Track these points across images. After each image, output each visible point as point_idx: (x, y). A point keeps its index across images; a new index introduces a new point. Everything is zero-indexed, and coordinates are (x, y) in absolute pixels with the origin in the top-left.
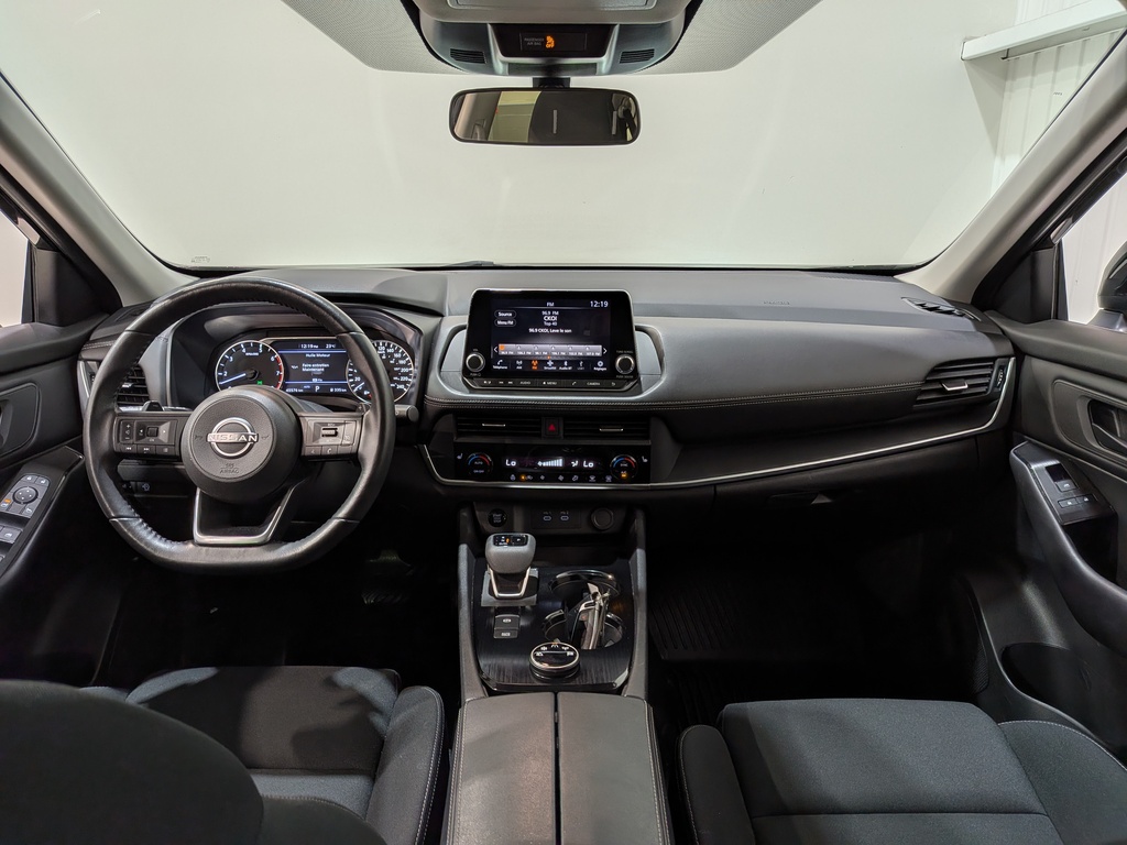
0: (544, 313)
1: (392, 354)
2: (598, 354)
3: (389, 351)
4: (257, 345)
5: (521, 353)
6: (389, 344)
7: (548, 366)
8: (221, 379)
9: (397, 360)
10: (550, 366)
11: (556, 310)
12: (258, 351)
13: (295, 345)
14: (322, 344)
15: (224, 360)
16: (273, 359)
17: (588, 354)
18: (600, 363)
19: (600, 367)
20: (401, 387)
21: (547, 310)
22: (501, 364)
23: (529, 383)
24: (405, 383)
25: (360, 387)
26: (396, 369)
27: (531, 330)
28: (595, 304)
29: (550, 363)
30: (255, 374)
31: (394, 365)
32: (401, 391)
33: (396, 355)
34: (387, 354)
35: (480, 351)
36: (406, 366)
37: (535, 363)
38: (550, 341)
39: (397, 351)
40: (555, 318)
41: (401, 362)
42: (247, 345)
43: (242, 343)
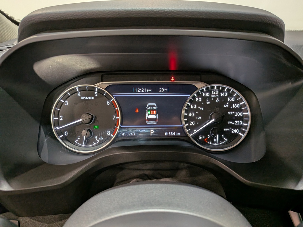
1: (225, 98)
3: (223, 94)
4: (92, 89)
6: (223, 88)
8: (57, 123)
9: (231, 103)
12: (93, 95)
13: (129, 89)
14: (155, 88)
15: (60, 105)
16: (108, 103)
20: (235, 131)
24: (239, 127)
25: (196, 132)
26: (230, 113)
30: (92, 119)
31: (229, 109)
32: (236, 135)
33: (230, 99)
34: (221, 98)
36: (240, 110)
39: (231, 95)
41: (235, 106)
42: (82, 89)
43: (77, 87)
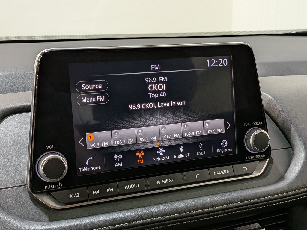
0: (148, 80)
2: (221, 130)
5: (120, 143)
7: (158, 156)
10: (162, 157)
11: (164, 75)
17: (209, 132)
18: (224, 143)
19: (225, 147)
21: (152, 76)
22: (91, 164)
23: (136, 186)
27: (132, 107)
28: (212, 63)
29: (161, 152)
35: (58, 149)
37: (140, 155)
38: (159, 120)
40: (164, 87)
